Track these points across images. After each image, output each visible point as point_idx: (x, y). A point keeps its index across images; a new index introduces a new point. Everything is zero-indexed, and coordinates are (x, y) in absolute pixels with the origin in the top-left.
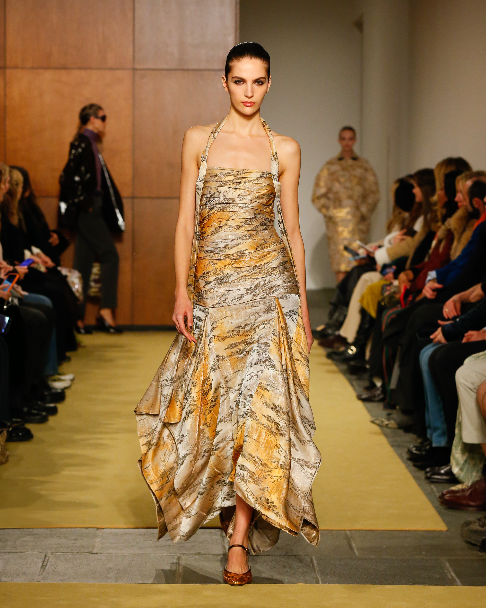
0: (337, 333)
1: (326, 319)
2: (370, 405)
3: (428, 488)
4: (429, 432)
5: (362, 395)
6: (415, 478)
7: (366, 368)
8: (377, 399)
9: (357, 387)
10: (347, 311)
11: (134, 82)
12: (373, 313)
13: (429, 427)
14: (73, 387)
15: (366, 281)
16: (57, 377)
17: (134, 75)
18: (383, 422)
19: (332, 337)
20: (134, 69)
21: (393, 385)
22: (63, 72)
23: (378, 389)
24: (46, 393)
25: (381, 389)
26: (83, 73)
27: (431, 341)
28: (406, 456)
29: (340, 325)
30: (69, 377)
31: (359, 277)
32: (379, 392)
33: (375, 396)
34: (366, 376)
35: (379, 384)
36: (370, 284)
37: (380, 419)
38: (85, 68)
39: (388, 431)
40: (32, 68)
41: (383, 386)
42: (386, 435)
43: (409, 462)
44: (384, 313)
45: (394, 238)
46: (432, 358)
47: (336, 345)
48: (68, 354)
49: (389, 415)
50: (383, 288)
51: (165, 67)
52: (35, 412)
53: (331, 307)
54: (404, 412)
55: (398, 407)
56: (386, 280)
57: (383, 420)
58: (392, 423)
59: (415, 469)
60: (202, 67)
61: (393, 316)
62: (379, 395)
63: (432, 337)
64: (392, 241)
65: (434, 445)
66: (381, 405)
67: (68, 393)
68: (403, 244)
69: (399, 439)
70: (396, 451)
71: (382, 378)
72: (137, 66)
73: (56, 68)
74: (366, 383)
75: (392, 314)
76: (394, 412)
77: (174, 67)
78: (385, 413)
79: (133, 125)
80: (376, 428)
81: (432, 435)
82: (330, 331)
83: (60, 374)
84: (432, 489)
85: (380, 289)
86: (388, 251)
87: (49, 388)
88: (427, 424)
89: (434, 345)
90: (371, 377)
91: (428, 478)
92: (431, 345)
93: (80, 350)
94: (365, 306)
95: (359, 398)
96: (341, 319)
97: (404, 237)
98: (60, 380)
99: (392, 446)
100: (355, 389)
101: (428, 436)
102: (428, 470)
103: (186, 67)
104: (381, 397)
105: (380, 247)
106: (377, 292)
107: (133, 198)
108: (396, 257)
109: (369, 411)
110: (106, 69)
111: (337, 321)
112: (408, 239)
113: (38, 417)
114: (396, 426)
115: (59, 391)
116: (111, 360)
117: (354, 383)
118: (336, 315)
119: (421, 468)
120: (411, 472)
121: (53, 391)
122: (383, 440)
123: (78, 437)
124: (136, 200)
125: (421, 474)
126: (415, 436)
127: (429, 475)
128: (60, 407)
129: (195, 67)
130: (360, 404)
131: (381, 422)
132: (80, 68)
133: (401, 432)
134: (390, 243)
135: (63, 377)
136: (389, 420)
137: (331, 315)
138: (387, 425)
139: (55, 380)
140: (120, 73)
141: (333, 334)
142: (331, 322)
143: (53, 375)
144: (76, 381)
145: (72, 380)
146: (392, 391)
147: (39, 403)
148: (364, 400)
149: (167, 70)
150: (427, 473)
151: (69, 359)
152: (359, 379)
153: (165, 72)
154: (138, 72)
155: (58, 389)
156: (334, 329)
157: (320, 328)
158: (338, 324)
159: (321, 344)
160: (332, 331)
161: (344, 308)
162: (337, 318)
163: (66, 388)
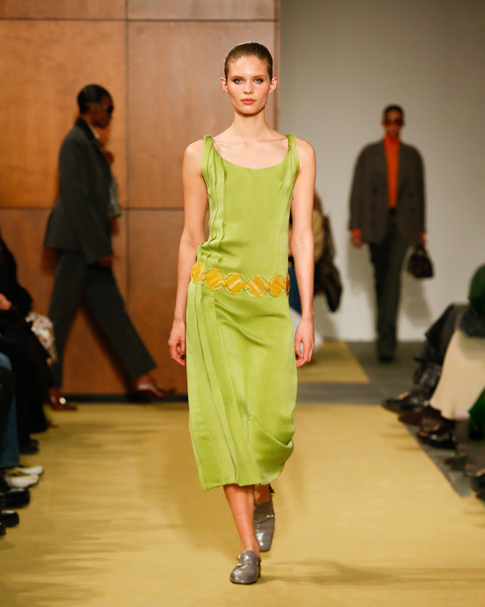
0: (426, 403)
1: (409, 383)
10: (440, 371)
11: (127, 40)
14: (41, 484)
16: (17, 470)
17: (127, 27)
19: (418, 410)
20: (128, 20)
22: (23, 24)
26: (52, 25)
29: (430, 392)
30: (35, 470)
38: (55, 19)
47: (425, 421)
51: (173, 17)
53: (418, 365)
67: (33, 493)
72: (131, 16)
73: (12, 19)
77: (185, 16)
82: (415, 401)
83: (22, 466)
87: (6, 487)
93: (51, 432)
96: (433, 382)
98: (21, 474)
103: (203, 17)
107: (128, 209)
110: (86, 20)
111: (426, 385)
115: (21, 490)
116: (97, 445)
118: (425, 376)
121: (13, 490)
123: (48, 558)
124: (131, 212)
128: (22, 513)
129: (217, 17)
132: (48, 19)
135: (26, 471)
137: (417, 377)
139: (15, 475)
140: (106, 26)
141: (421, 406)
142: (418, 387)
143: (12, 467)
144: (45, 475)
145: (41, 475)
153: (172, 24)
154: (133, 25)
155: (18, 488)
156: (421, 397)
157: (402, 396)
158: (427, 390)
159: (403, 420)
160: (420, 400)
161: (437, 367)
162: (426, 381)
163: (31, 486)
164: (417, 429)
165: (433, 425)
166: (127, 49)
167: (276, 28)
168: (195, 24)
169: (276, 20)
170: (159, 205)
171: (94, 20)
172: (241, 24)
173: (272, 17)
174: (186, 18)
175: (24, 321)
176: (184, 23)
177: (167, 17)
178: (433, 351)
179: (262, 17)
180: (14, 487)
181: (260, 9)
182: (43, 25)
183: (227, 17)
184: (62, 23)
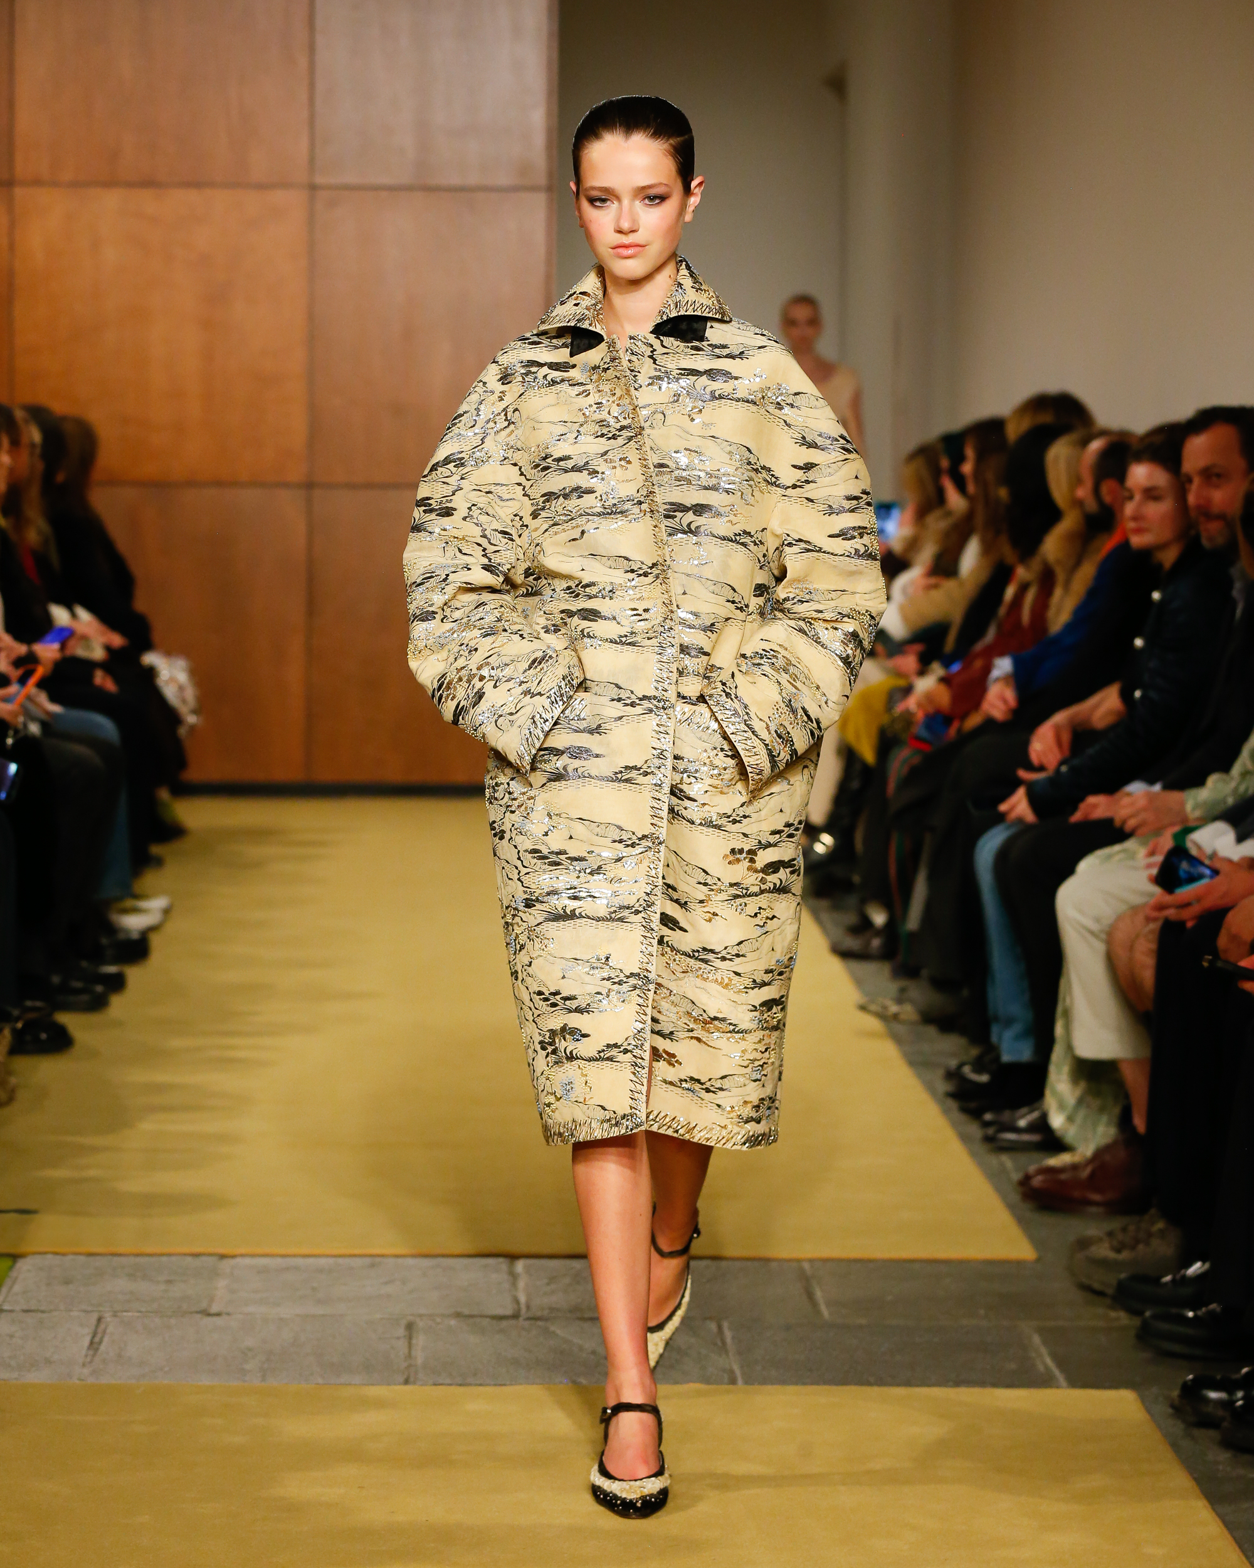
3: (994, 1162)
4: (995, 1030)
6: (964, 1138)
9: (830, 926)
11: (310, 216)
12: (868, 754)
13: (996, 1019)
14: (170, 928)
16: (129, 903)
17: (312, 200)
18: (887, 1007)
20: (313, 188)
21: (913, 921)
23: (877, 932)
24: (104, 941)
27: (1001, 818)
28: (943, 1087)
30: (156, 904)
32: (879, 939)
34: (852, 900)
35: (879, 918)
37: (882, 1000)
38: (198, 185)
39: (900, 1029)
40: (75, 185)
41: (889, 924)
42: (897, 1039)
44: (893, 754)
46: (1002, 856)
48: (156, 850)
49: (903, 990)
50: (892, 698)
51: (386, 181)
52: (78, 985)
54: (939, 984)
55: (925, 972)
56: (898, 675)
57: (889, 1003)
58: (908, 1011)
60: (473, 179)
61: (915, 761)
63: (1003, 807)
64: (910, 590)
66: (885, 968)
67: (155, 940)
69: (926, 1048)
70: (919, 1076)
71: (888, 906)
72: (319, 180)
73: (130, 185)
74: (852, 918)
75: (911, 757)
77: (405, 180)
78: (893, 987)
79: (311, 316)
80: (873, 1023)
83: (137, 897)
84: (1001, 1164)
85: (885, 698)
86: (901, 608)
87: (112, 930)
88: (991, 1011)
89: (1008, 828)
90: (863, 901)
91: (988, 1139)
92: (1000, 827)
94: (851, 738)
98: (136, 910)
99: (911, 1064)
100: (826, 932)
101: (994, 1039)
102: (987, 1117)
103: (432, 182)
106: (879, 704)
107: (309, 485)
108: (922, 623)
109: (859, 982)
110: (248, 186)
113: (85, 998)
114: (916, 1017)
115: (135, 936)
116: (257, 864)
117: (825, 916)
120: (954, 1125)
121: (122, 936)
122: (889, 1050)
123: (176, 1043)
124: (315, 491)
125: (975, 1129)
126: (963, 1041)
127: (991, 1131)
128: (133, 973)
129: (455, 180)
131: (882, 1009)
132: (187, 185)
133: (931, 1031)
134: (905, 593)
135: (143, 904)
136: (900, 1002)
138: (896, 1015)
139: (126, 911)
140: (279, 197)
143: (120, 899)
144: (174, 912)
145: (167, 912)
146: (912, 935)
147: (84, 964)
149: (391, 189)
150: (986, 1125)
151: (158, 862)
152: (836, 907)
153: (384, 193)
154: (322, 195)
155: (131, 932)
163: (151, 929)
166: (311, 232)
169: (549, 189)
170: (360, 480)
171: (261, 187)
172: (494, 195)
173: (544, 183)
174: (406, 182)
176: (403, 192)
177: (376, 182)
179: (527, 184)
180: (124, 930)
181: (524, 169)
183: (472, 183)
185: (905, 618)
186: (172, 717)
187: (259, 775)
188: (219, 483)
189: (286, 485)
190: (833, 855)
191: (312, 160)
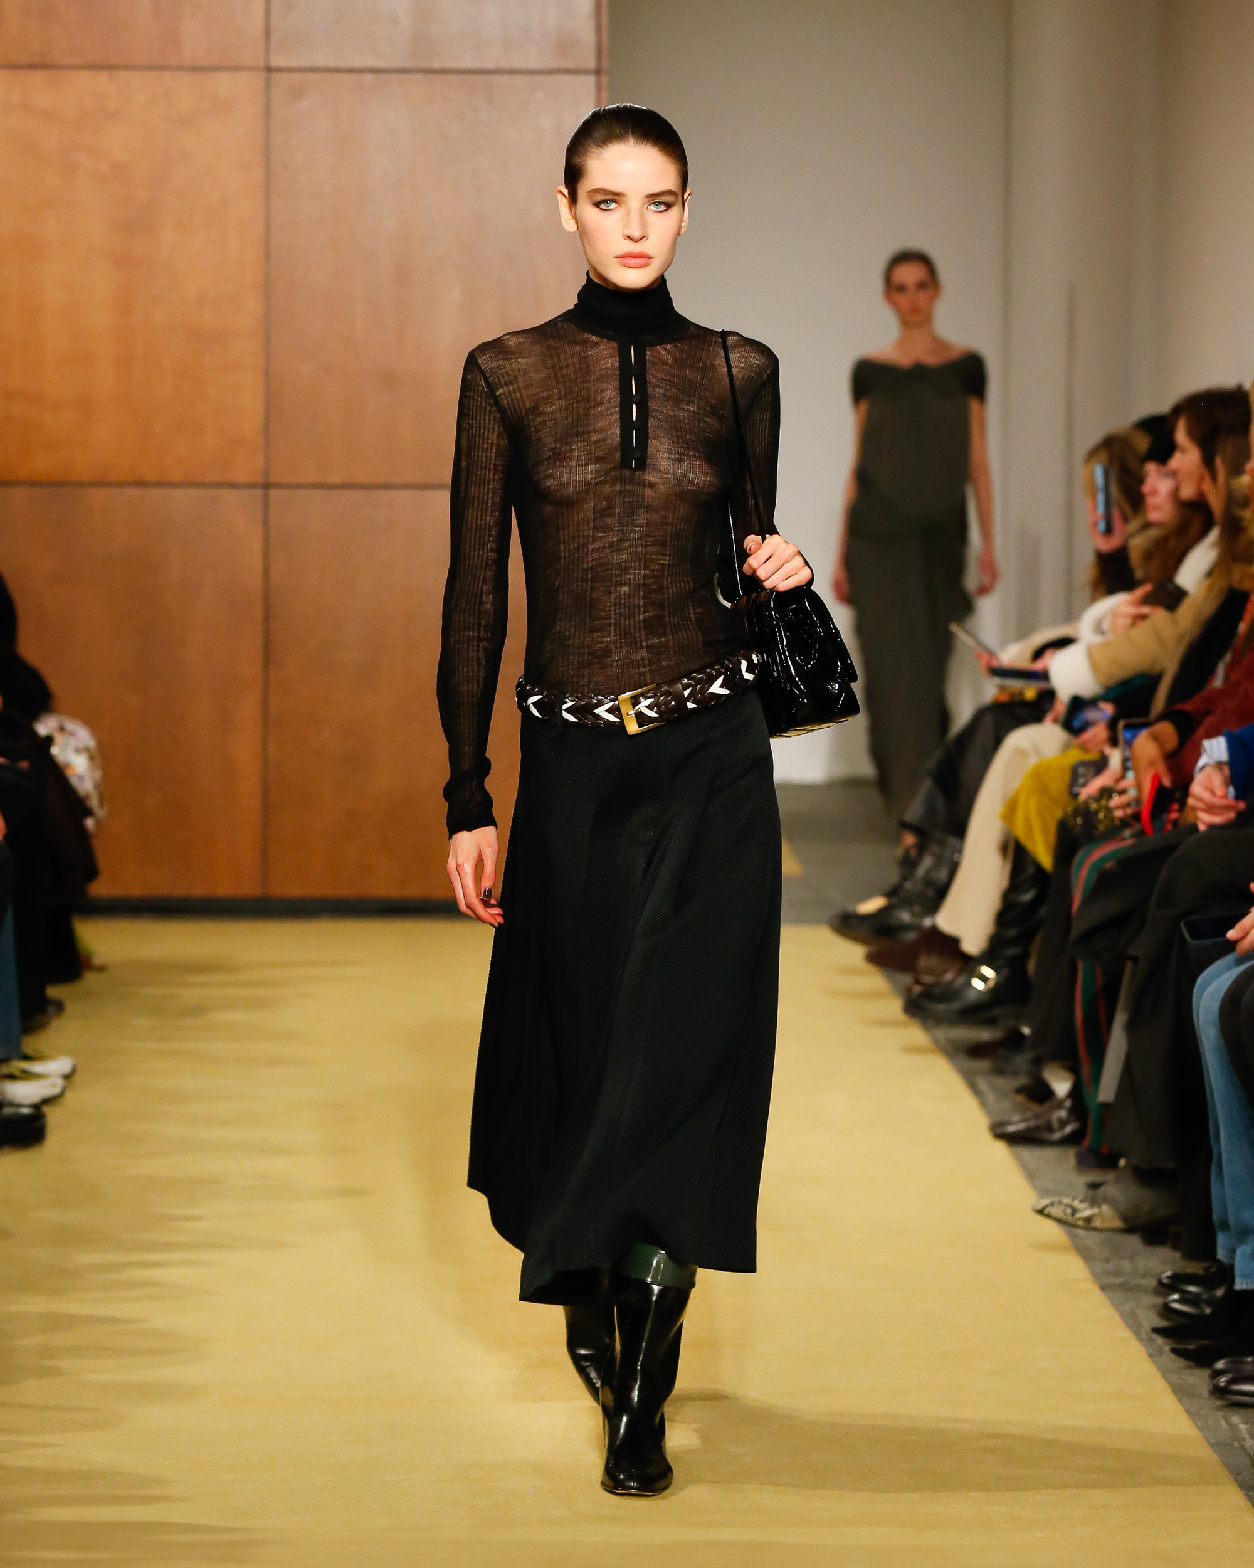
0: (927, 922)
2: (1032, 1155)
3: (1223, 1423)
4: (1221, 1239)
5: (1009, 1123)
6: (1181, 1392)
7: (1022, 1036)
8: (1057, 1136)
9: (991, 1098)
10: (960, 851)
12: (1044, 856)
13: (1225, 1226)
14: (69, 1096)
15: (1021, 753)
16: (18, 1065)
17: (268, 85)
18: (1074, 1211)
19: (910, 936)
20: (269, 69)
21: (1107, 1090)
22: (39, 78)
23: (1060, 1105)
25: (1068, 1103)
26: (103, 77)
27: (1232, 946)
29: (936, 895)
30: (56, 1067)
31: (998, 742)
32: (1063, 1114)
33: (1049, 1128)
34: (1022, 1061)
35: (1061, 1086)
36: (1033, 761)
37: (1067, 1201)
38: (109, 67)
39: (1091, 1239)
41: (1075, 1093)
42: (1085, 1253)
43: (1159, 1340)
44: (1078, 857)
45: (1114, 614)
46: (1232, 1002)
47: (924, 962)
48: (53, 992)
49: (1094, 1186)
50: (1076, 776)
51: (371, 62)
54: (1145, 1176)
55: (1122, 1162)
56: (1084, 748)
57: (1076, 1204)
58: (1106, 1216)
59: (1181, 1363)
61: (1108, 865)
62: (1063, 1123)
63: (1231, 934)
64: (1105, 625)
65: (1240, 1285)
66: (1070, 1155)
67: (53, 1117)
68: (1142, 631)
69: (1126, 1265)
70: (1117, 1306)
71: (1073, 1069)
72: (276, 61)
73: (15, 67)
75: (1104, 859)
76: (1110, 1176)
77: (398, 60)
78: (1082, 1180)
79: (267, 253)
80: (1051, 1230)
81: (1233, 1251)
82: (905, 917)
83: (27, 1058)
84: (1233, 1427)
85: (1067, 777)
86: (1090, 654)
88: (1216, 1217)
89: (1240, 961)
90: (1038, 1063)
91: (1219, 1392)
92: (1230, 958)
93: (90, 979)
94: (1020, 832)
95: (999, 1132)
96: (943, 874)
97: (1146, 610)
98: (27, 1076)
99: (1103, 1288)
100: (984, 1104)
101: (1221, 1254)
102: (1220, 1365)
103: (436, 64)
104: (1068, 1129)
105: (1063, 643)
106: (1058, 786)
107: (267, 486)
108: (1120, 674)
109: (1031, 1175)
110: (179, 68)
111: (928, 882)
112: (1159, 615)
114: (1118, 1223)
115: (26, 1111)
116: (198, 1010)
117: (982, 1084)
118: (927, 862)
119: (1200, 1359)
120: (1165, 1372)
121: (7, 1111)
122: (1076, 1268)
124: (274, 494)
125: (1199, 1379)
126: (1177, 1255)
127: (1222, 1381)
129: (469, 63)
130: (1000, 1149)
131: (1069, 1211)
132: (93, 67)
133: (1134, 1242)
134: (1098, 629)
135: (36, 1067)
136: (1094, 1202)
137: (909, 864)
138: (1088, 1220)
139: (12, 1077)
140: (223, 83)
141: (919, 928)
142: (907, 886)
144: (77, 1078)
145: (67, 1077)
146: (1105, 1106)
148: (1014, 1140)
150: (1218, 1373)
152: (999, 1071)
153: (368, 77)
154: (281, 81)
155: (20, 1106)
156: (917, 909)
157: (871, 905)
158: (931, 893)
159: (874, 959)
160: (914, 914)
161: (952, 840)
162: (929, 872)
163: (47, 1101)
164: (906, 979)
165: (944, 972)
166: (267, 133)
167: (599, 88)
168: (418, 76)
169: (598, 72)
170: (336, 479)
171: (194, 69)
172: (522, 80)
173: (591, 64)
174: (399, 63)
175: (34, 734)
176: (395, 76)
177: (357, 63)
178: (940, 803)
179: (570, 65)
180: (11, 1104)
181: (564, 45)
182: (84, 81)
183: (490, 64)
184: (122, 75)
185: (1095, 667)
186: (78, 806)
187: (198, 890)
188: (141, 484)
189: (234, 486)
190: (996, 996)
191: (268, 33)
